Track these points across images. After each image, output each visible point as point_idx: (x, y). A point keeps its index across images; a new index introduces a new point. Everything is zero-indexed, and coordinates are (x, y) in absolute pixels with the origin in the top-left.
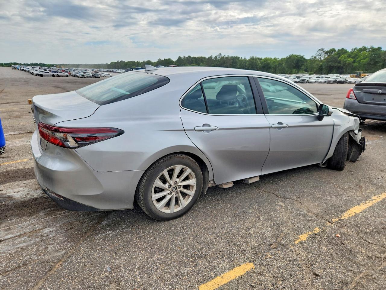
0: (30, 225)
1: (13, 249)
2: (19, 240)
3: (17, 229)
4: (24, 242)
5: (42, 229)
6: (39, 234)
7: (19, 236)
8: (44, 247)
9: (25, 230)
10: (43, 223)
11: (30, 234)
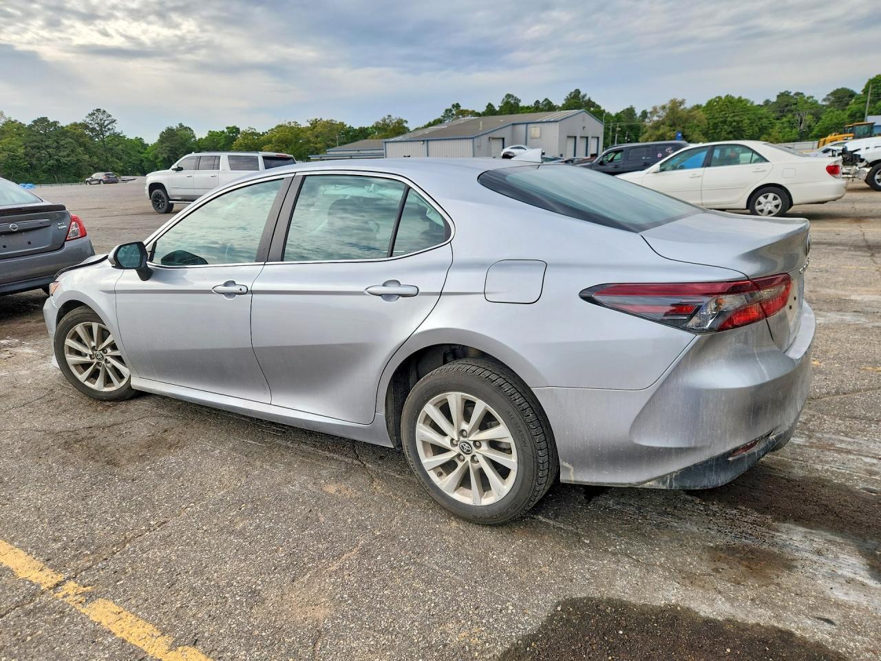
0: (827, 462)
1: (861, 439)
2: (849, 447)
3: (854, 467)
4: (842, 441)
5: (805, 446)
6: (814, 441)
7: (849, 452)
8: (812, 423)
9: (838, 458)
10: (801, 454)
11: (829, 447)
